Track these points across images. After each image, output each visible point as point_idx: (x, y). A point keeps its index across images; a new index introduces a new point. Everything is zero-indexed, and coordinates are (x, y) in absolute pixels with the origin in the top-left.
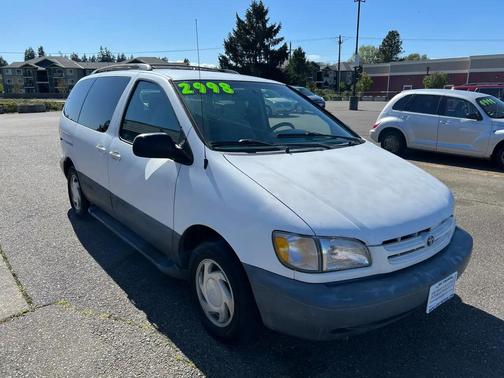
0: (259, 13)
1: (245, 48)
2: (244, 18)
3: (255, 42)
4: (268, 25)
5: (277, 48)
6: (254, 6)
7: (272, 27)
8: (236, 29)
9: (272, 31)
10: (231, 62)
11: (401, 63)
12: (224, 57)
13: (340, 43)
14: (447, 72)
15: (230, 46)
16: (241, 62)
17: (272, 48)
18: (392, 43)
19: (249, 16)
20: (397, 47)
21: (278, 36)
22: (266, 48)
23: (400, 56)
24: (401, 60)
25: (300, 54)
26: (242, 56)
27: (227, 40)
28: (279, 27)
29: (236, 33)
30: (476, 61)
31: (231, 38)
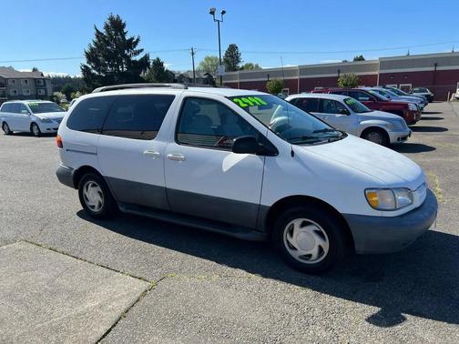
0: (117, 25)
1: (107, 58)
2: (103, 31)
3: (116, 53)
4: (127, 38)
5: (138, 58)
6: (111, 19)
7: (132, 39)
8: (96, 40)
9: (131, 44)
10: (94, 71)
11: (241, 72)
12: (85, 66)
13: (193, 54)
14: (282, 78)
15: (91, 56)
16: (103, 71)
17: (133, 58)
18: (233, 54)
19: (107, 27)
20: (237, 57)
21: (138, 48)
22: (128, 58)
23: (240, 65)
24: (242, 69)
25: (158, 64)
26: (105, 65)
27: (88, 50)
28: (138, 40)
29: (96, 44)
30: (303, 70)
31: (92, 49)
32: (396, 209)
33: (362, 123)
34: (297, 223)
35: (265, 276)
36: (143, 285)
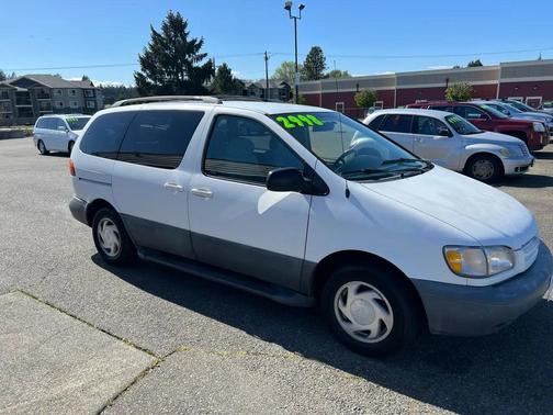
0: (177, 25)
1: (165, 64)
2: (160, 31)
3: (175, 58)
4: (189, 39)
5: (200, 64)
6: (170, 17)
7: (194, 41)
8: (152, 43)
9: (193, 47)
10: (149, 80)
11: (324, 81)
12: (139, 74)
13: (266, 59)
14: (375, 89)
15: (146, 62)
16: (160, 80)
17: (195, 65)
18: (316, 57)
19: (165, 28)
20: (321, 63)
21: (201, 52)
22: (189, 64)
23: (325, 72)
24: (327, 76)
25: (225, 71)
26: (163, 73)
27: (143, 55)
28: (201, 42)
29: (152, 47)
30: (402, 78)
31: (147, 54)
32: (487, 276)
33: (468, 147)
34: (352, 286)
35: (307, 356)
36: (147, 360)
